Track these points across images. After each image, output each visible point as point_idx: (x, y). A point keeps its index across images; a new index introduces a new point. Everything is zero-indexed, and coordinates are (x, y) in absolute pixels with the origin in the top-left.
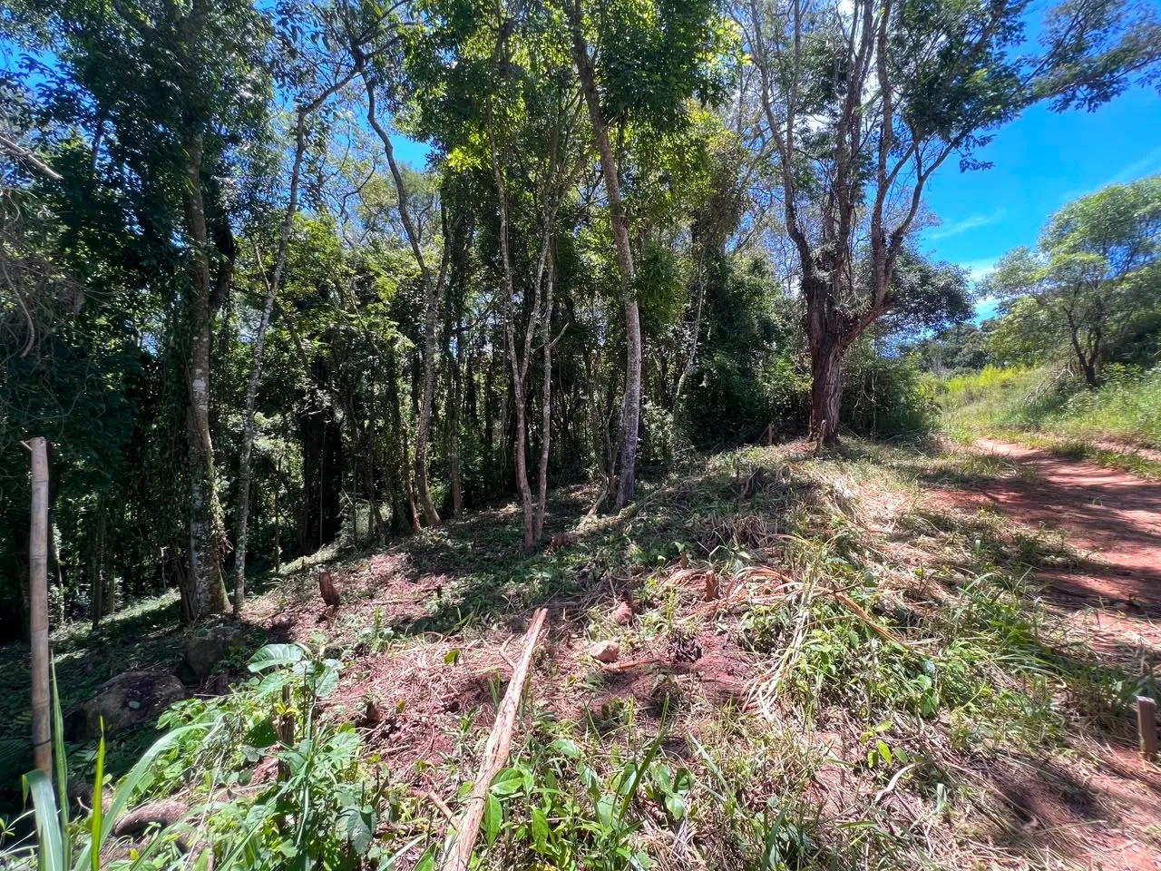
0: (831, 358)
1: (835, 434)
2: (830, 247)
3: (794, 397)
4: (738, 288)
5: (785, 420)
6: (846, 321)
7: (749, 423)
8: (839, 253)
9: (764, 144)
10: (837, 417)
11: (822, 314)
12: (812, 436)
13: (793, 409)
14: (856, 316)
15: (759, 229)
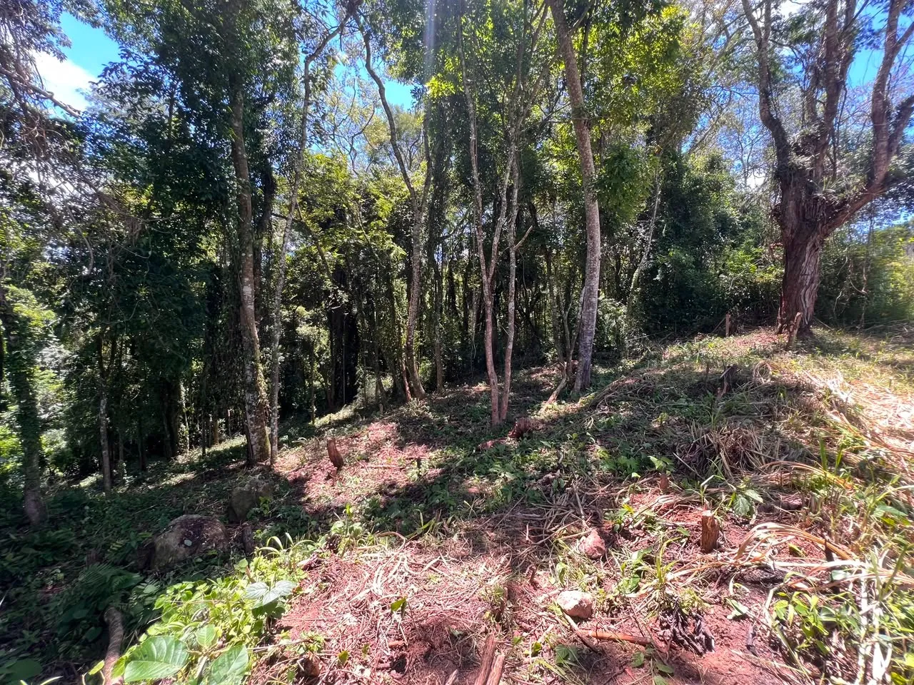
0: (808, 248)
1: (808, 327)
2: (812, 130)
3: (754, 288)
4: (695, 185)
5: (742, 311)
6: (829, 207)
7: (703, 314)
8: (823, 135)
9: (729, 38)
10: (812, 309)
11: (798, 203)
12: (781, 328)
13: (753, 300)
14: (844, 202)
15: (714, 128)
